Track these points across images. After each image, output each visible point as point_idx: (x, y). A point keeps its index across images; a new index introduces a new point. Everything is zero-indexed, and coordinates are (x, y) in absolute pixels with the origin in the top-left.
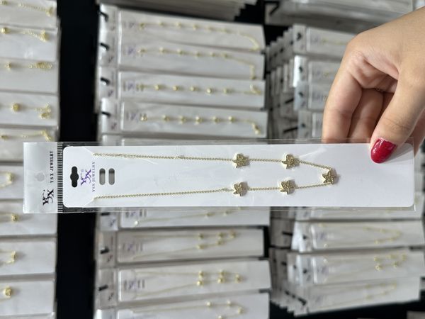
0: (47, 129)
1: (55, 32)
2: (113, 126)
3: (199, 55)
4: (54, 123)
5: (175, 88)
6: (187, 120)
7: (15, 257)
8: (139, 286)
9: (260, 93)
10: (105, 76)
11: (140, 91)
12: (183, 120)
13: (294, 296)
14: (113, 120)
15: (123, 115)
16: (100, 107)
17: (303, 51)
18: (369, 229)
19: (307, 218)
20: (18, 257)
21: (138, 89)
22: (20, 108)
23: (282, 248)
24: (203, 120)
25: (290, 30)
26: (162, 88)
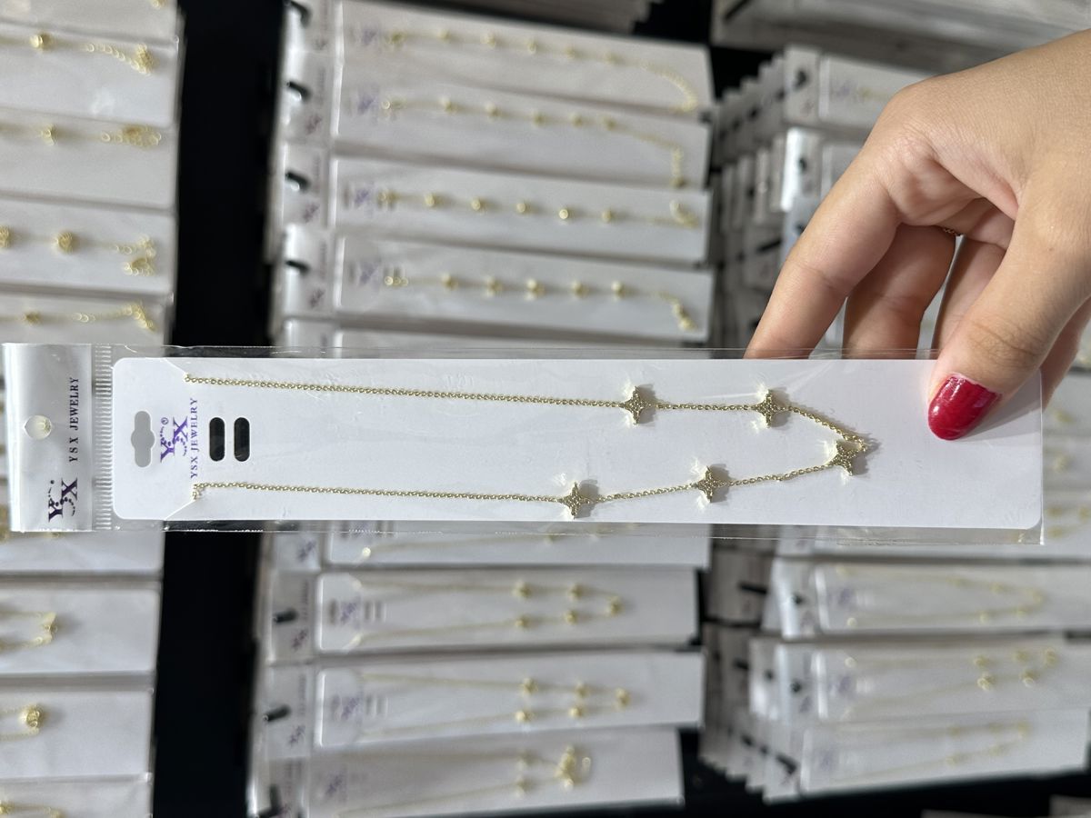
0: (145, 299)
1: (172, 51)
2: (315, 299)
3: (541, 120)
4: (163, 285)
5: (475, 205)
6: (505, 288)
7: (52, 629)
8: (368, 711)
9: (694, 223)
10: (298, 168)
11: (385, 209)
12: (494, 286)
13: (764, 751)
14: (315, 283)
15: (340, 271)
16: (281, 248)
17: (810, 118)
18: (964, 584)
19: (806, 551)
20: (60, 627)
21: (380, 204)
22: (75, 243)
23: (738, 626)
24: (545, 290)
25: (778, 62)
26: (441, 202)
